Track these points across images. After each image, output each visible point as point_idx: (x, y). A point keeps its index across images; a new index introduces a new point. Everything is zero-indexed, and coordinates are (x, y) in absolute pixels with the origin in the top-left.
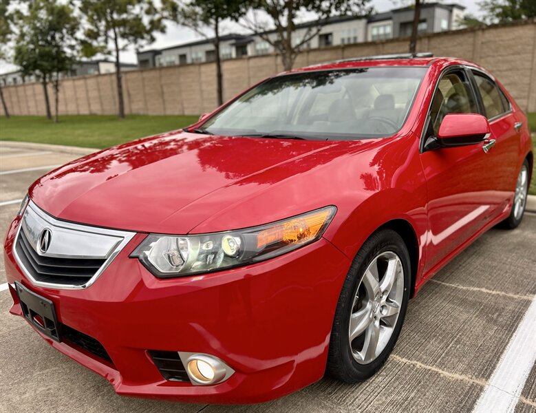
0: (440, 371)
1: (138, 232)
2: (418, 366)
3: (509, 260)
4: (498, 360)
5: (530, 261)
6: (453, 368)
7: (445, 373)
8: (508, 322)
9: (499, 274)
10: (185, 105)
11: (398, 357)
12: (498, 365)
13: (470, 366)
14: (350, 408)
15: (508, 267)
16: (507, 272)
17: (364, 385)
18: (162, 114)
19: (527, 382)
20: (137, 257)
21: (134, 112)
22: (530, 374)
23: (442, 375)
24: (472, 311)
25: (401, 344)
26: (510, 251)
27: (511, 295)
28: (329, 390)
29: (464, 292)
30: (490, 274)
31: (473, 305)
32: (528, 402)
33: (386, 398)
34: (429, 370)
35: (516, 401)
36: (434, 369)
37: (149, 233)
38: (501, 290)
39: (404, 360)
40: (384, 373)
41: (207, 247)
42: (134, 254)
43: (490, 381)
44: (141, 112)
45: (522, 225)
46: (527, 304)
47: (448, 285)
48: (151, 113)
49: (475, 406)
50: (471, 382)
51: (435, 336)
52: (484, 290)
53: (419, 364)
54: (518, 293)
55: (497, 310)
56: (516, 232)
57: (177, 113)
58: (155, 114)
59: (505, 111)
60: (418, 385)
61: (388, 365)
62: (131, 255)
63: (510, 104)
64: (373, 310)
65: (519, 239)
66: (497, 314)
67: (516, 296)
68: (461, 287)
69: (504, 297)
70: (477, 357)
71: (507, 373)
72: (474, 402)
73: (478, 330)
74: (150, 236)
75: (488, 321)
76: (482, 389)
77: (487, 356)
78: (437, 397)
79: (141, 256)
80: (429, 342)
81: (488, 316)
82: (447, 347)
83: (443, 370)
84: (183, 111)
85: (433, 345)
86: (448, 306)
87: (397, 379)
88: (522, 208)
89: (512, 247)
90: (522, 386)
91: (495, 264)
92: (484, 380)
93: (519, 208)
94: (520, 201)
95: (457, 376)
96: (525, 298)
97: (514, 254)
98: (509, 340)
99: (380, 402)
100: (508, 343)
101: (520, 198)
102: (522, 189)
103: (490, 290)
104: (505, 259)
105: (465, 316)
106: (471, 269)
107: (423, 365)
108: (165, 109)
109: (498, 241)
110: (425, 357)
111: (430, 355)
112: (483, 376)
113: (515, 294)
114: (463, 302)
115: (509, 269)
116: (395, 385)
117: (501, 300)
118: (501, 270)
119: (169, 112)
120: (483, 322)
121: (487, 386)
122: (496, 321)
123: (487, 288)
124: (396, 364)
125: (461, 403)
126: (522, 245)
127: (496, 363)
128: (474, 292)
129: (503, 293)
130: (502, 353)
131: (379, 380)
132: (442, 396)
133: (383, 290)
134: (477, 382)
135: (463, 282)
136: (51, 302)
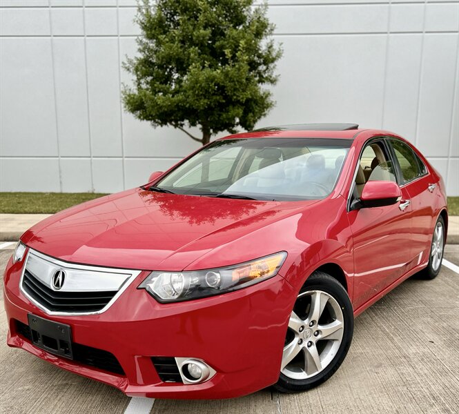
1: (142, 270)
20: (145, 288)
37: (152, 271)
42: (141, 286)
62: (139, 287)
74: (153, 273)
79: (147, 288)
94: (437, 254)
102: (439, 243)
136: (69, 326)
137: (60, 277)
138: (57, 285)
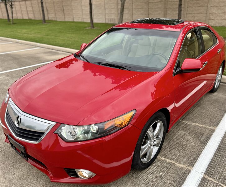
0: (176, 163)
1: (57, 123)
2: (167, 161)
3: (210, 109)
4: (198, 158)
5: (218, 109)
6: (180, 162)
7: (177, 164)
8: (205, 140)
9: (205, 116)
10: (74, 17)
11: (160, 157)
12: (197, 161)
13: (187, 161)
14: (140, 180)
15: (209, 112)
16: (208, 115)
17: (146, 170)
18: (64, 20)
19: (207, 168)
21: (50, 19)
22: (209, 165)
23: (176, 165)
24: (191, 135)
25: (162, 151)
26: (211, 104)
27: (208, 127)
28: (133, 172)
29: (190, 125)
30: (201, 117)
31: (192, 132)
32: (206, 177)
33: (154, 175)
34: (172, 163)
35: (202, 177)
36: (173, 162)
37: (61, 123)
38: (204, 125)
39: (163, 158)
40: (154, 164)
41: (85, 128)
42: (56, 132)
43: (193, 167)
44: (54, 19)
45: (219, 90)
46: (213, 131)
47: (184, 122)
48: (58, 20)
49: (187, 179)
50: (187, 168)
51: (175, 147)
52: (198, 124)
53: (168, 160)
54: (211, 126)
55: (201, 134)
56: (215, 94)
57: (71, 20)
58: (60, 20)
59: (214, 44)
60: (166, 170)
61: (156, 161)
62: (55, 132)
63: (217, 39)
64: (150, 143)
65: (216, 98)
66: (201, 136)
67: (209, 128)
68: (189, 123)
69: (205, 128)
70: (190, 157)
71: (200, 164)
72: (186, 177)
73: (192, 144)
74: (62, 125)
75: (197, 140)
76: (190, 171)
77: (194, 156)
78: (173, 175)
79: (59, 133)
80: (173, 150)
81: (197, 137)
82: (179, 152)
83: (177, 163)
84: (74, 20)
85: (174, 151)
86: (182, 132)
87: (159, 167)
88: (219, 83)
89: (212, 102)
90: (205, 170)
91: (204, 111)
92: (191, 167)
93: (218, 83)
94: (218, 81)
95: (182, 166)
96: (213, 128)
97: (212, 106)
98: (203, 149)
99: (152, 177)
100: (203, 150)
101: (218, 79)
102: (219, 75)
103: (200, 124)
104: (209, 108)
105: (188, 137)
106: (194, 113)
107: (169, 161)
108: (65, 18)
109: (207, 99)
110: (170, 157)
111: (173, 156)
112: (191, 165)
113: (209, 127)
114: (188, 130)
115: (209, 114)
116: (158, 170)
117: (203, 130)
118: (206, 114)
119: (67, 20)
120: (195, 140)
121: (192, 170)
122: (200, 140)
123: (199, 124)
124: (159, 160)
125: (181, 177)
126: (216, 101)
127: (197, 160)
128: (193, 125)
129: (205, 126)
130: (200, 155)
131: (152, 167)
132: (175, 174)
133: (154, 135)
134: (189, 168)
135: (190, 120)
136: (23, 147)
137: (19, 120)
138: (18, 123)
